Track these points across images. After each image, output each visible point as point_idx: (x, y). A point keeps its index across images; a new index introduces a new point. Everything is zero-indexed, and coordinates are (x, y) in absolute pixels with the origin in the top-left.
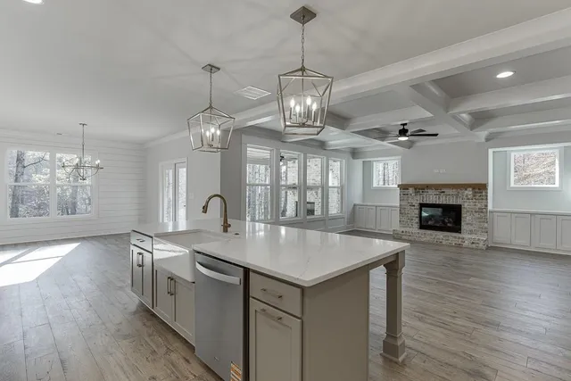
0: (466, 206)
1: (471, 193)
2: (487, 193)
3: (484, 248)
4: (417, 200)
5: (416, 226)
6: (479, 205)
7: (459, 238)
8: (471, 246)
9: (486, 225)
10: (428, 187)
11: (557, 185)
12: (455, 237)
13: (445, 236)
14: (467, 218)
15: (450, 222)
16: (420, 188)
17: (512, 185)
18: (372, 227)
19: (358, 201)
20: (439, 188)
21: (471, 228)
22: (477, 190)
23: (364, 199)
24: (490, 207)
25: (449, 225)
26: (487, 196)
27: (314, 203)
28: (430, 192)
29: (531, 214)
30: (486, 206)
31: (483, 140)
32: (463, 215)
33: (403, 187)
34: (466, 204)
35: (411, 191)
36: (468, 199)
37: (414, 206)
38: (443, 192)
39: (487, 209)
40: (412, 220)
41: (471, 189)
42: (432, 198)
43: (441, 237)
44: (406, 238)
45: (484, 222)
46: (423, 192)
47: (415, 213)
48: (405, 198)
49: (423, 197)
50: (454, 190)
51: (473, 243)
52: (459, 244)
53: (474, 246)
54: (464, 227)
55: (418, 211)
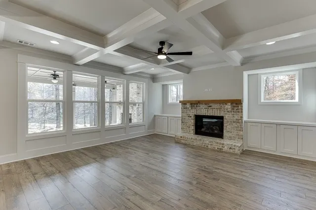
0: (228, 117)
1: (230, 107)
3: (239, 152)
4: (193, 112)
5: (192, 132)
6: (236, 117)
7: (220, 144)
8: (228, 150)
9: (241, 132)
10: (200, 102)
11: (297, 100)
12: (217, 143)
13: (210, 142)
14: (227, 127)
15: (216, 129)
16: (195, 104)
17: (262, 100)
20: (208, 103)
21: (230, 135)
22: (235, 105)
23: (163, 111)
24: (245, 118)
25: (216, 132)
26: (242, 109)
28: (201, 106)
29: (277, 124)
30: (242, 117)
31: (239, 64)
32: (225, 125)
33: (184, 103)
35: (188, 106)
36: (228, 112)
37: (191, 117)
38: (210, 106)
39: (242, 120)
40: (190, 127)
41: (230, 104)
42: (203, 111)
43: (208, 142)
44: (183, 141)
45: (240, 130)
46: (196, 106)
47: (192, 122)
48: (185, 111)
49: (197, 110)
50: (218, 105)
51: (230, 148)
52: (221, 149)
53: (231, 151)
54: (225, 134)
55: (193, 120)
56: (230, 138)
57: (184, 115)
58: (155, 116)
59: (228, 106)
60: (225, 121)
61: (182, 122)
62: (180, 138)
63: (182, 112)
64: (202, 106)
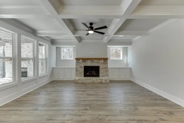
2: (107, 61)
3: (109, 82)
4: (83, 65)
5: (83, 76)
6: (105, 66)
8: (105, 82)
10: (88, 59)
11: (121, 58)
12: (100, 79)
14: (101, 71)
16: (84, 60)
18: (62, 78)
19: (54, 66)
20: (91, 59)
21: (103, 74)
23: (57, 65)
25: (94, 74)
26: (107, 63)
27: (27, 68)
29: (119, 68)
30: (107, 66)
31: (107, 42)
33: (77, 59)
34: (101, 66)
35: (81, 61)
36: (102, 64)
37: (82, 67)
38: (93, 61)
39: (107, 67)
40: (81, 73)
41: (103, 60)
42: (89, 64)
43: (95, 80)
45: (107, 72)
46: (85, 61)
47: (82, 70)
48: (78, 64)
49: (86, 63)
50: (97, 60)
51: (106, 81)
52: (101, 82)
53: (106, 82)
54: (100, 74)
55: (83, 69)
56: (103, 76)
58: (53, 68)
59: (102, 61)
60: (100, 68)
61: (76, 71)
62: (78, 80)
63: (76, 65)
64: (89, 61)
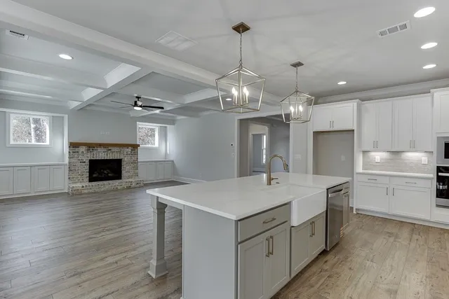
5: (87, 180)
6: (133, 159)
8: (136, 186)
9: (137, 171)
11: (157, 145)
14: (126, 168)
20: (107, 146)
21: (129, 174)
22: (133, 149)
30: (137, 159)
32: (123, 166)
34: (125, 158)
35: (83, 148)
36: (127, 154)
38: (110, 150)
41: (130, 148)
42: (101, 155)
44: (86, 191)
46: (93, 150)
47: (86, 168)
48: (76, 156)
49: (94, 154)
54: (124, 173)
55: (88, 167)
56: (129, 177)
57: (73, 160)
59: (129, 150)
60: (123, 163)
61: (70, 170)
62: (80, 188)
63: (70, 158)
64: (100, 150)
